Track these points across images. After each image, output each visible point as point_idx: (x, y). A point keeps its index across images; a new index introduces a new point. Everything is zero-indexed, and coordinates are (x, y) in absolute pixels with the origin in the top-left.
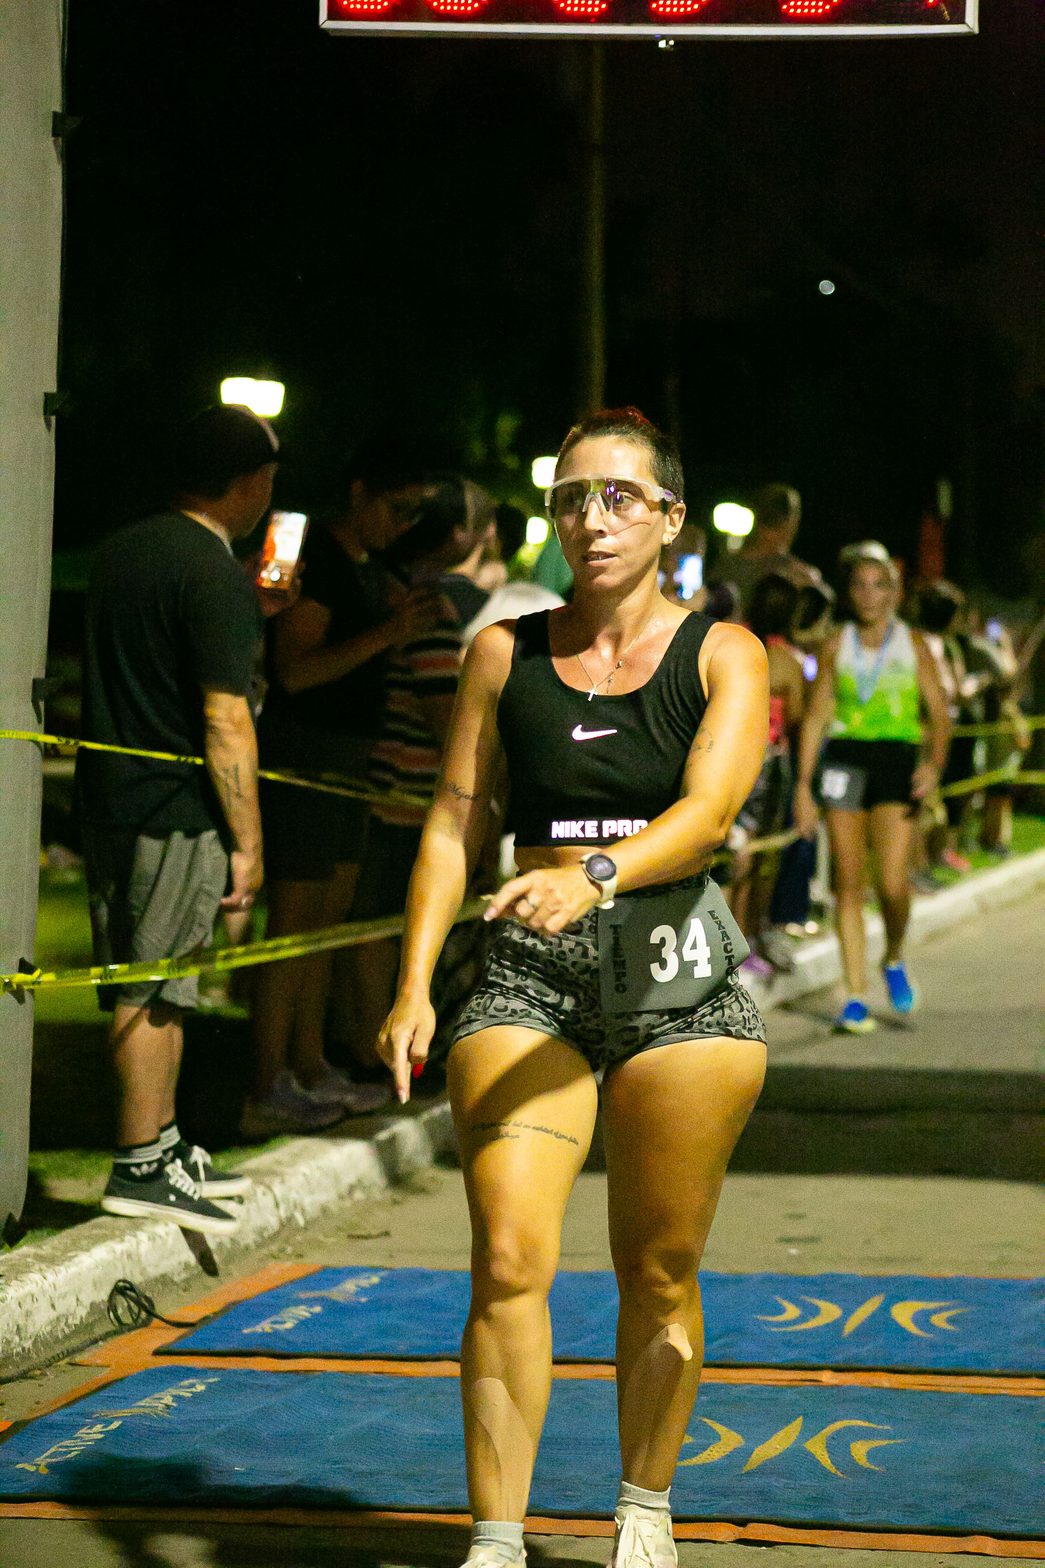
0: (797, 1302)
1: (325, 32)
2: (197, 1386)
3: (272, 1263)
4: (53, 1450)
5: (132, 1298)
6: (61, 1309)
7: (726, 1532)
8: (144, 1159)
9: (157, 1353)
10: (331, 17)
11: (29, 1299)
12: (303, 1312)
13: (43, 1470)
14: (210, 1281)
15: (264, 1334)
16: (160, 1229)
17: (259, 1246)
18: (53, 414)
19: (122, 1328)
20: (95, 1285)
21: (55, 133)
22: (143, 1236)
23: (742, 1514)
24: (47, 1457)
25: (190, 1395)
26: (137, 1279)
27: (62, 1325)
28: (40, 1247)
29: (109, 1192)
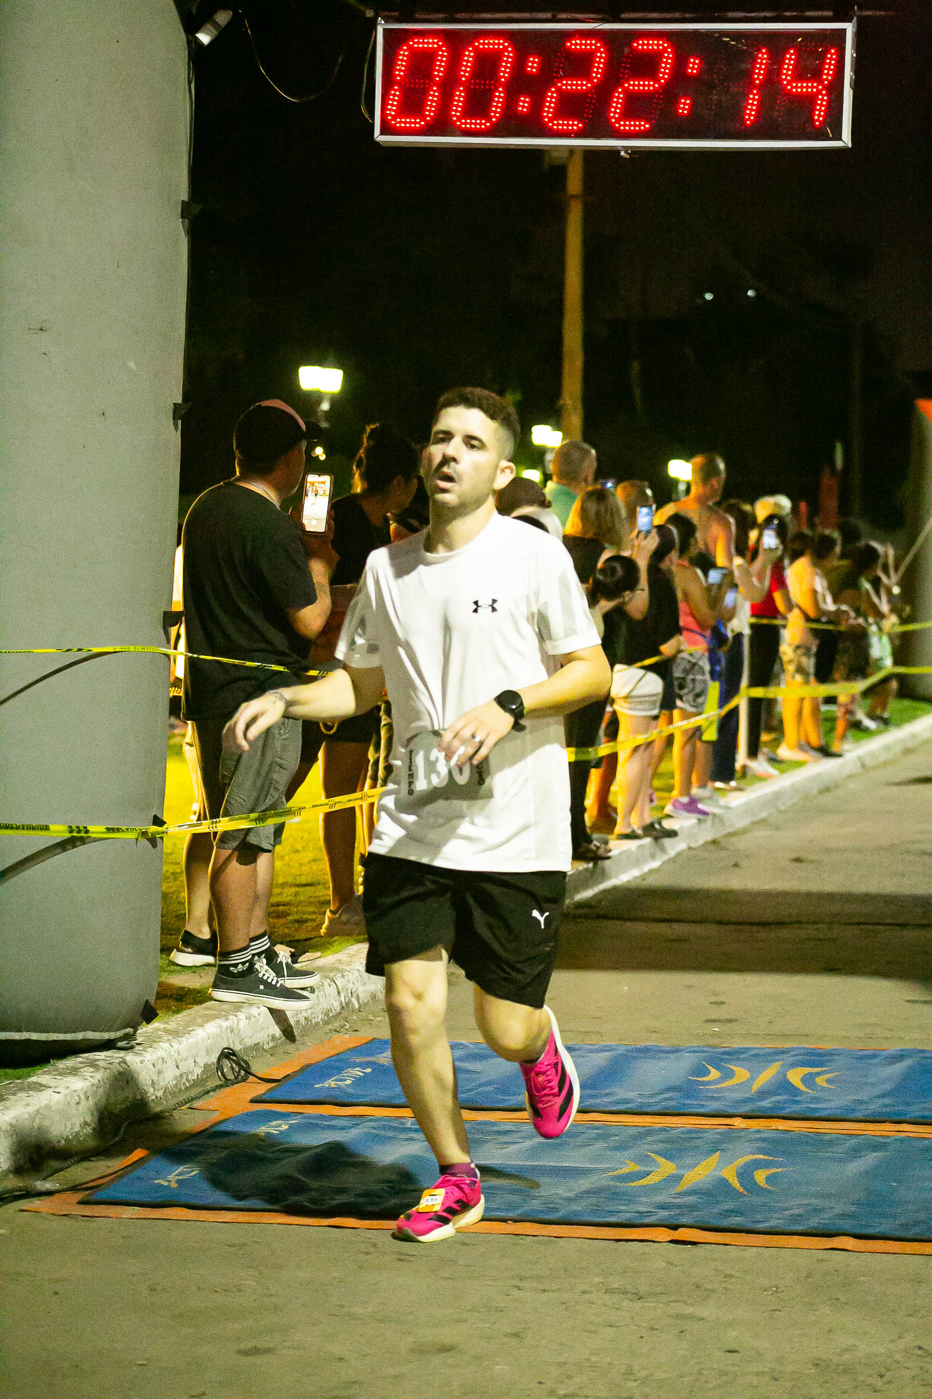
0: (718, 1068)
1: (378, 143)
2: (283, 1126)
3: (336, 1035)
4: (179, 1170)
5: (233, 1061)
6: (183, 1069)
7: (664, 1234)
8: (238, 961)
9: (253, 1101)
10: (383, 132)
11: (161, 1061)
12: (358, 1072)
13: (174, 1185)
14: (291, 1047)
15: (330, 1088)
16: (254, 1011)
17: (326, 1023)
18: (180, 419)
19: (227, 1083)
20: (207, 1051)
21: (183, 217)
22: (241, 1016)
23: (675, 1222)
24: (176, 1175)
25: (278, 1132)
26: (237, 1047)
27: (184, 1080)
28: (167, 1023)
29: (215, 986)
